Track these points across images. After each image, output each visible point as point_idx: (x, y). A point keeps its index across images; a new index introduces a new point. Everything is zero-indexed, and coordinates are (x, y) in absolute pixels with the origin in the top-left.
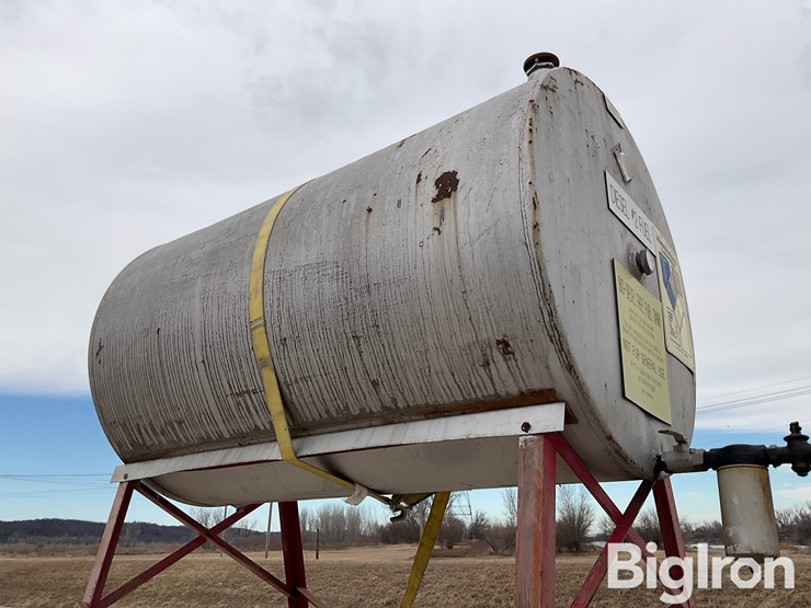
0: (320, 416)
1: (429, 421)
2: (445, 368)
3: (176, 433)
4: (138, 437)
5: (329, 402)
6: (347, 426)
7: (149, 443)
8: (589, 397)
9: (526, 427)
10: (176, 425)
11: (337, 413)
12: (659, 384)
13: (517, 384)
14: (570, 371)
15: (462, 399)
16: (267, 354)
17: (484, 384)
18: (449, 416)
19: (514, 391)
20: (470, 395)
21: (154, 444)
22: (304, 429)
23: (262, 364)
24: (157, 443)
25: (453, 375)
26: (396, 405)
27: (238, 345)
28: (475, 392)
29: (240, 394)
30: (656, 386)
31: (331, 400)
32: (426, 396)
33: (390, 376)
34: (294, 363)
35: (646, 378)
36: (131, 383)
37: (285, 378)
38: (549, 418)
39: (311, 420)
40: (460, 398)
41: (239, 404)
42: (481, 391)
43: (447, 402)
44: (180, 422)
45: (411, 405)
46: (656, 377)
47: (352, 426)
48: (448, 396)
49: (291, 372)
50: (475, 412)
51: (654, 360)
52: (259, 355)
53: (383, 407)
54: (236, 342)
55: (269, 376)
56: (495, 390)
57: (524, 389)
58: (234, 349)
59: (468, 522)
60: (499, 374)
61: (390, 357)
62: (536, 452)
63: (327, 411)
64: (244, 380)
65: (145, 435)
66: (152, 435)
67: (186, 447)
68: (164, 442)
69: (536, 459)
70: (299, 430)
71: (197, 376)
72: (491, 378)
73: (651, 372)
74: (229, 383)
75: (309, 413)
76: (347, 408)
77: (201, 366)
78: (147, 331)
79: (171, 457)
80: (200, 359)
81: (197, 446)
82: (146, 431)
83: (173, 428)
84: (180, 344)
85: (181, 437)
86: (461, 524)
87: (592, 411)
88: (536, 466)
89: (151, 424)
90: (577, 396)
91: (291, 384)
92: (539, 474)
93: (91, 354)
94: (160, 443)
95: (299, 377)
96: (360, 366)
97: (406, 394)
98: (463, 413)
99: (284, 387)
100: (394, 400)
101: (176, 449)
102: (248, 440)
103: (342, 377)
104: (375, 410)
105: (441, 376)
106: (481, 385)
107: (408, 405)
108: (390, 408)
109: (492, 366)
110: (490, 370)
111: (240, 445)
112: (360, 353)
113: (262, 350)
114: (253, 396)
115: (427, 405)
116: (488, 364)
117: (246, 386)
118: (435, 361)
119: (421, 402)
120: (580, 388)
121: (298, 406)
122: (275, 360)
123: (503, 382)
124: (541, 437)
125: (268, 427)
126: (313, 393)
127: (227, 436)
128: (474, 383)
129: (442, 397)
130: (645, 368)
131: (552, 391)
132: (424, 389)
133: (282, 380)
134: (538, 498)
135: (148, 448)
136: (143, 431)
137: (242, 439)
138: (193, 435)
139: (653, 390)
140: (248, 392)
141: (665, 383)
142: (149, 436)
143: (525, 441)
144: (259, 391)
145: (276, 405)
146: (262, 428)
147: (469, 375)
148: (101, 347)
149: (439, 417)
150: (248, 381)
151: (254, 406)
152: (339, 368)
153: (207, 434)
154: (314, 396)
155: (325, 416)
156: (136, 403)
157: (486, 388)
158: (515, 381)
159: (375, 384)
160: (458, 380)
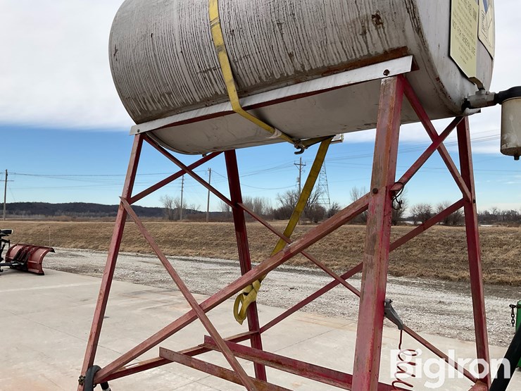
0: (256, 81)
1: (324, 78)
2: (337, 39)
3: (167, 102)
4: (144, 106)
5: (261, 72)
6: (272, 87)
7: (151, 109)
8: (428, 50)
9: (387, 72)
10: (166, 95)
11: (266, 78)
12: (471, 57)
13: (383, 46)
14: (418, 33)
15: (346, 60)
16: (222, 42)
17: (362, 47)
18: (337, 73)
19: (380, 51)
20: (351, 56)
21: (154, 110)
22: (245, 92)
23: (219, 49)
24: (156, 109)
25: (342, 44)
26: (304, 69)
27: (203, 38)
28: (355, 54)
29: (206, 71)
30: (469, 58)
31: (263, 70)
32: (323, 61)
33: (301, 48)
34: (239, 46)
35: (463, 50)
36: (137, 71)
37: (234, 57)
38: (402, 65)
39: (249, 85)
40: (345, 60)
41: (205, 78)
42: (359, 53)
43: (337, 63)
44: (169, 94)
45: (313, 68)
46: (470, 52)
47: (276, 87)
48: (337, 59)
49: (237, 53)
50: (354, 69)
51: (470, 41)
52: (217, 44)
53: (296, 71)
54: (202, 37)
55: (223, 57)
56: (368, 51)
57: (387, 49)
58: (200, 42)
59: (328, 208)
60: (372, 39)
61: (301, 36)
62: (392, 87)
63: (260, 78)
64: (208, 61)
65: (148, 104)
66: (152, 103)
67: (174, 110)
68: (161, 108)
69: (391, 91)
70: (243, 92)
71: (178, 62)
72: (366, 43)
73: (467, 48)
74: (198, 64)
75: (248, 81)
76: (272, 74)
77: (180, 55)
78: (145, 36)
79: (165, 117)
80: (179, 50)
81: (180, 108)
82: (149, 102)
83: (165, 98)
84: (166, 42)
85: (170, 103)
86: (323, 210)
87: (429, 60)
88: (391, 95)
89: (151, 97)
90: (421, 50)
91: (238, 61)
92: (392, 98)
93: (110, 55)
94: (158, 109)
95: (242, 56)
96: (282, 44)
97: (310, 61)
98: (346, 70)
99: (233, 64)
100: (303, 66)
101: (167, 112)
102: (211, 102)
103: (270, 53)
104: (290, 74)
105: (334, 45)
106: (360, 48)
107: (311, 68)
108: (300, 72)
109: (368, 34)
110: (366, 37)
111: (206, 106)
112: (282, 34)
113: (219, 40)
114: (213, 72)
115: (324, 66)
116: (365, 33)
117: (209, 66)
118: (331, 35)
119: (319, 65)
120: (423, 44)
121: (242, 76)
122: (227, 45)
123: (374, 45)
124: (396, 77)
125: (223, 92)
126: (251, 66)
127: (198, 100)
128: (355, 48)
129: (333, 60)
130: (464, 44)
131: (405, 48)
132: (323, 56)
133: (231, 59)
134: (391, 112)
135: (150, 113)
136: (147, 101)
137: (207, 102)
138: (177, 101)
139: (467, 59)
140: (210, 70)
141: (475, 58)
142: (151, 104)
143: (385, 81)
144: (217, 68)
145: (228, 76)
146: (219, 93)
147: (352, 42)
148: (116, 51)
149: (331, 75)
150: (210, 61)
151: (215, 79)
152: (268, 47)
153: (186, 100)
154: (252, 68)
155: (258, 81)
156: (141, 84)
157: (362, 50)
158: (382, 43)
159: (291, 55)
160: (344, 47)
